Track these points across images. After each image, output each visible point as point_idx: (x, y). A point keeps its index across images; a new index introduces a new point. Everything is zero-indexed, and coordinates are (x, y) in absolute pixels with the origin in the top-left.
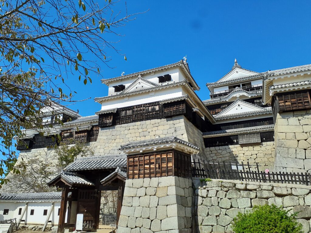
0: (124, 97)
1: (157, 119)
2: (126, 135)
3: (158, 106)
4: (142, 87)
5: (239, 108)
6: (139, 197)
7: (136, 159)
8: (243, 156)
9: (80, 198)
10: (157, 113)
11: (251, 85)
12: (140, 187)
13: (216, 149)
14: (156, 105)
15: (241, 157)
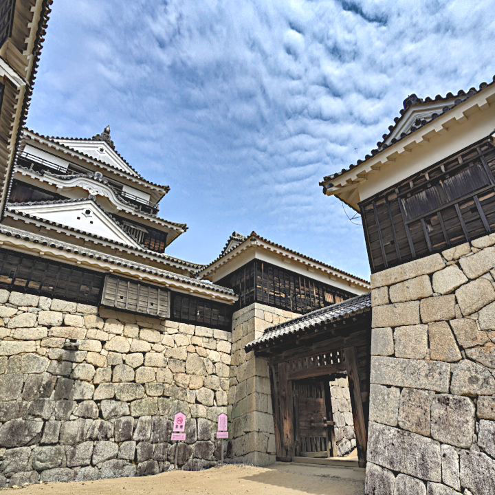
5: (85, 219)
8: (99, 350)
11: (122, 190)
15: (88, 351)
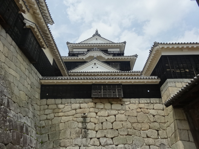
5: (95, 67)
8: (95, 116)
13: (56, 103)
15: (91, 117)
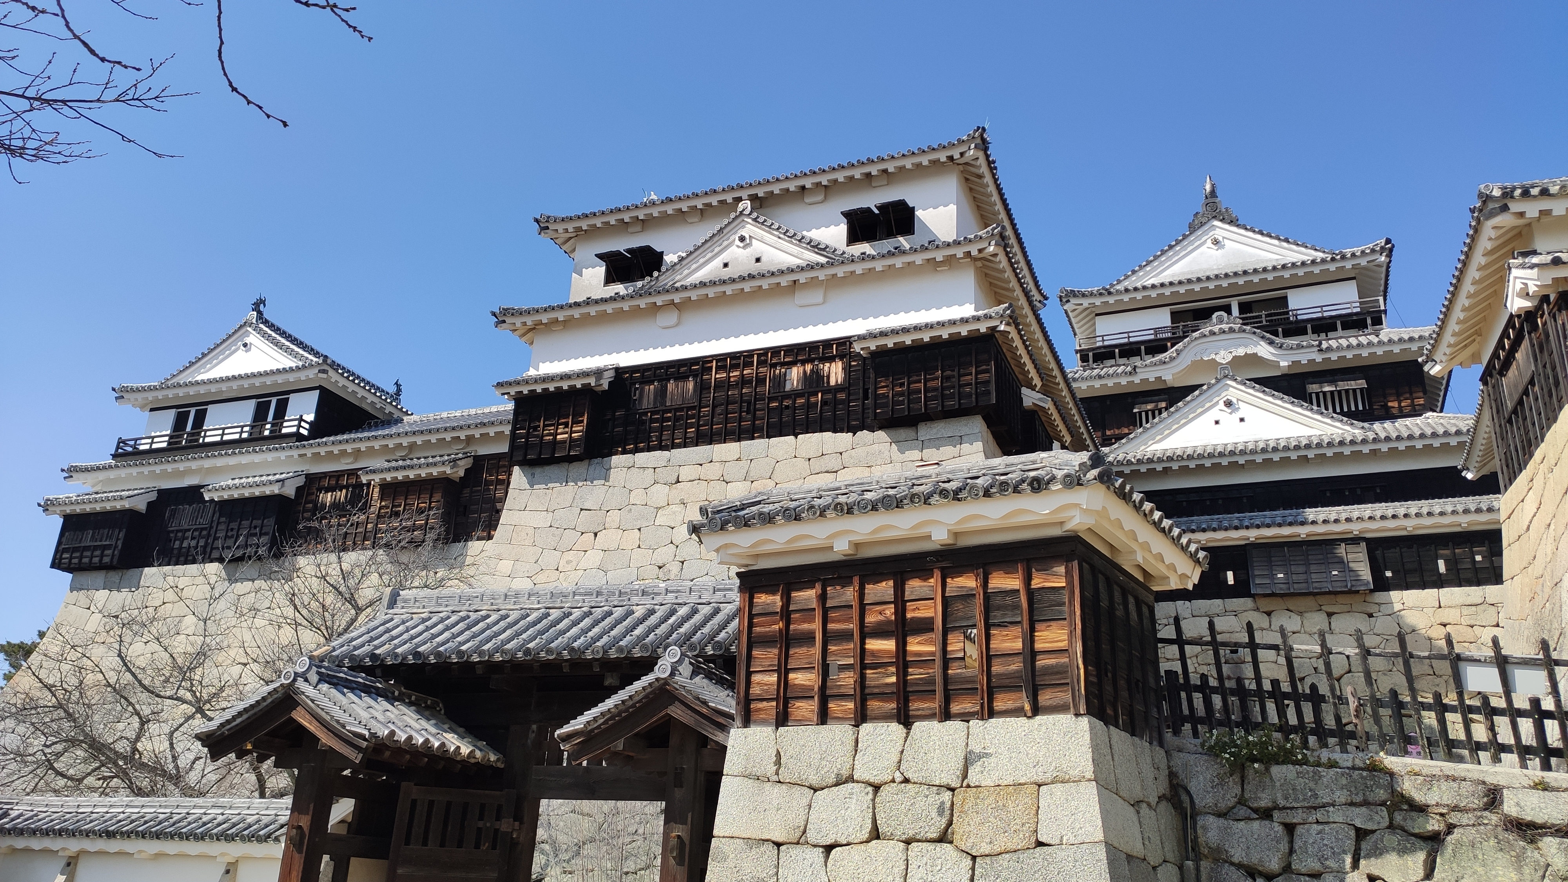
0: (655, 309)
1: (835, 431)
2: (658, 509)
3: (840, 364)
4: (758, 260)
5: (1229, 419)
6: (829, 849)
7: (807, 596)
9: (407, 843)
10: (836, 402)
11: (1287, 307)
12: (832, 779)
14: (831, 359)
